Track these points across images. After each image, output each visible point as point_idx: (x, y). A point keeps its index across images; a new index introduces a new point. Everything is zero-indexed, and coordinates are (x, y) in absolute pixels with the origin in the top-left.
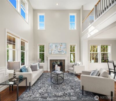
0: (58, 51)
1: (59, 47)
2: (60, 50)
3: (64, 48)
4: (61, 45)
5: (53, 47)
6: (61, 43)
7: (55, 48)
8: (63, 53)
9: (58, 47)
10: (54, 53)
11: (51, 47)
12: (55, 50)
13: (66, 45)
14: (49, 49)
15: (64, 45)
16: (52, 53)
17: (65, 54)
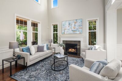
0: (72, 31)
1: (73, 26)
2: (74, 28)
3: (79, 26)
4: (76, 22)
5: (66, 26)
6: (76, 20)
7: (69, 27)
8: (78, 33)
9: (71, 25)
10: (67, 33)
11: (64, 26)
12: (68, 29)
13: (82, 22)
14: (62, 28)
15: (79, 21)
16: (65, 33)
17: (80, 33)
